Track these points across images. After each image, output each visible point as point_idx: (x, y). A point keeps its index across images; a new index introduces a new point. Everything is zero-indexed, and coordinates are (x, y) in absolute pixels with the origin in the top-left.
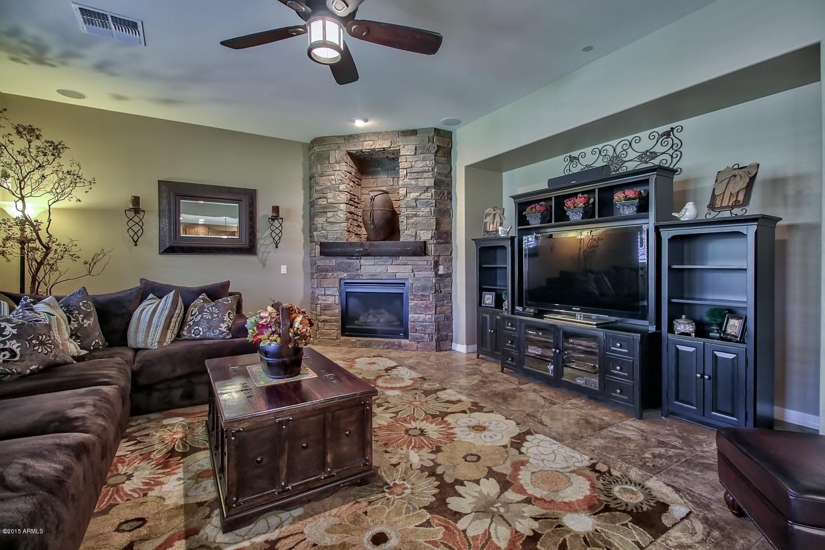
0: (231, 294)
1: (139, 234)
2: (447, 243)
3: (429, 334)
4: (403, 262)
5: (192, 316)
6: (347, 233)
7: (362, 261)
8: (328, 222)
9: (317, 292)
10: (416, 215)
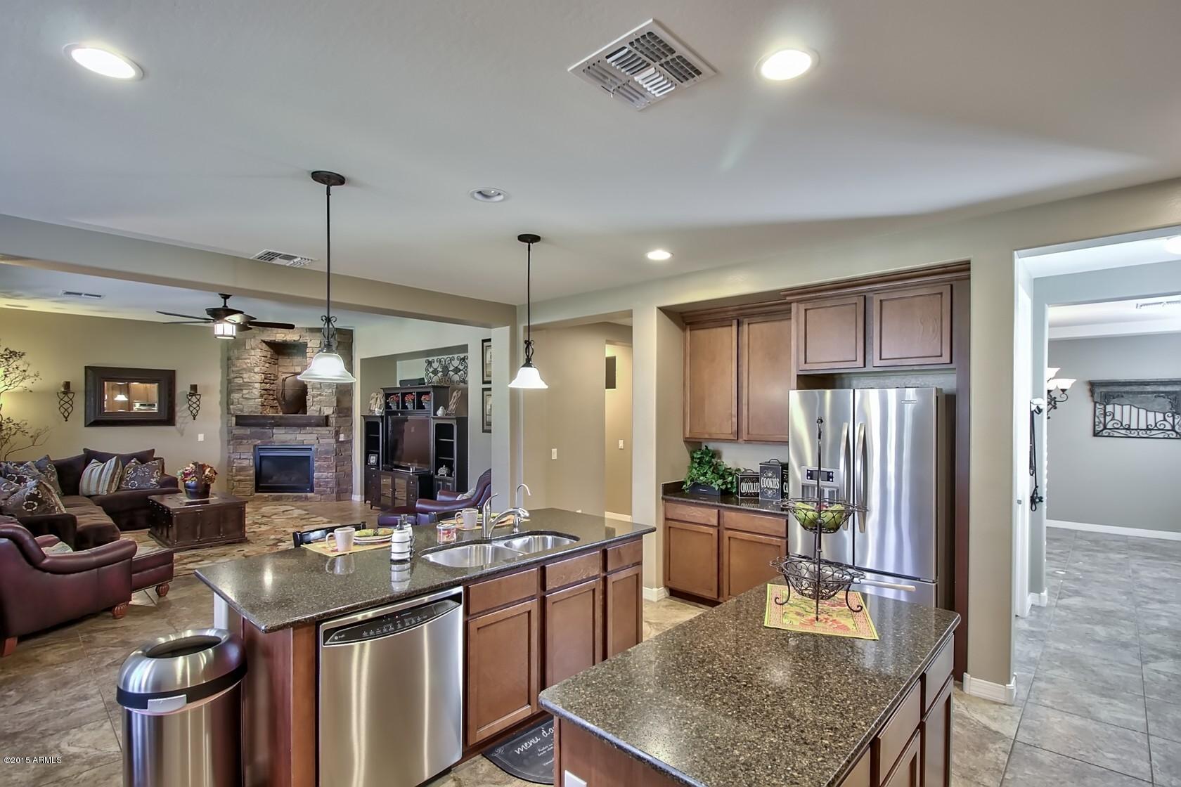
0: (155, 459)
1: (70, 410)
2: (348, 416)
3: (330, 488)
4: (310, 432)
5: (128, 474)
6: (260, 407)
7: (274, 431)
8: (244, 398)
9: (233, 456)
10: (320, 395)
